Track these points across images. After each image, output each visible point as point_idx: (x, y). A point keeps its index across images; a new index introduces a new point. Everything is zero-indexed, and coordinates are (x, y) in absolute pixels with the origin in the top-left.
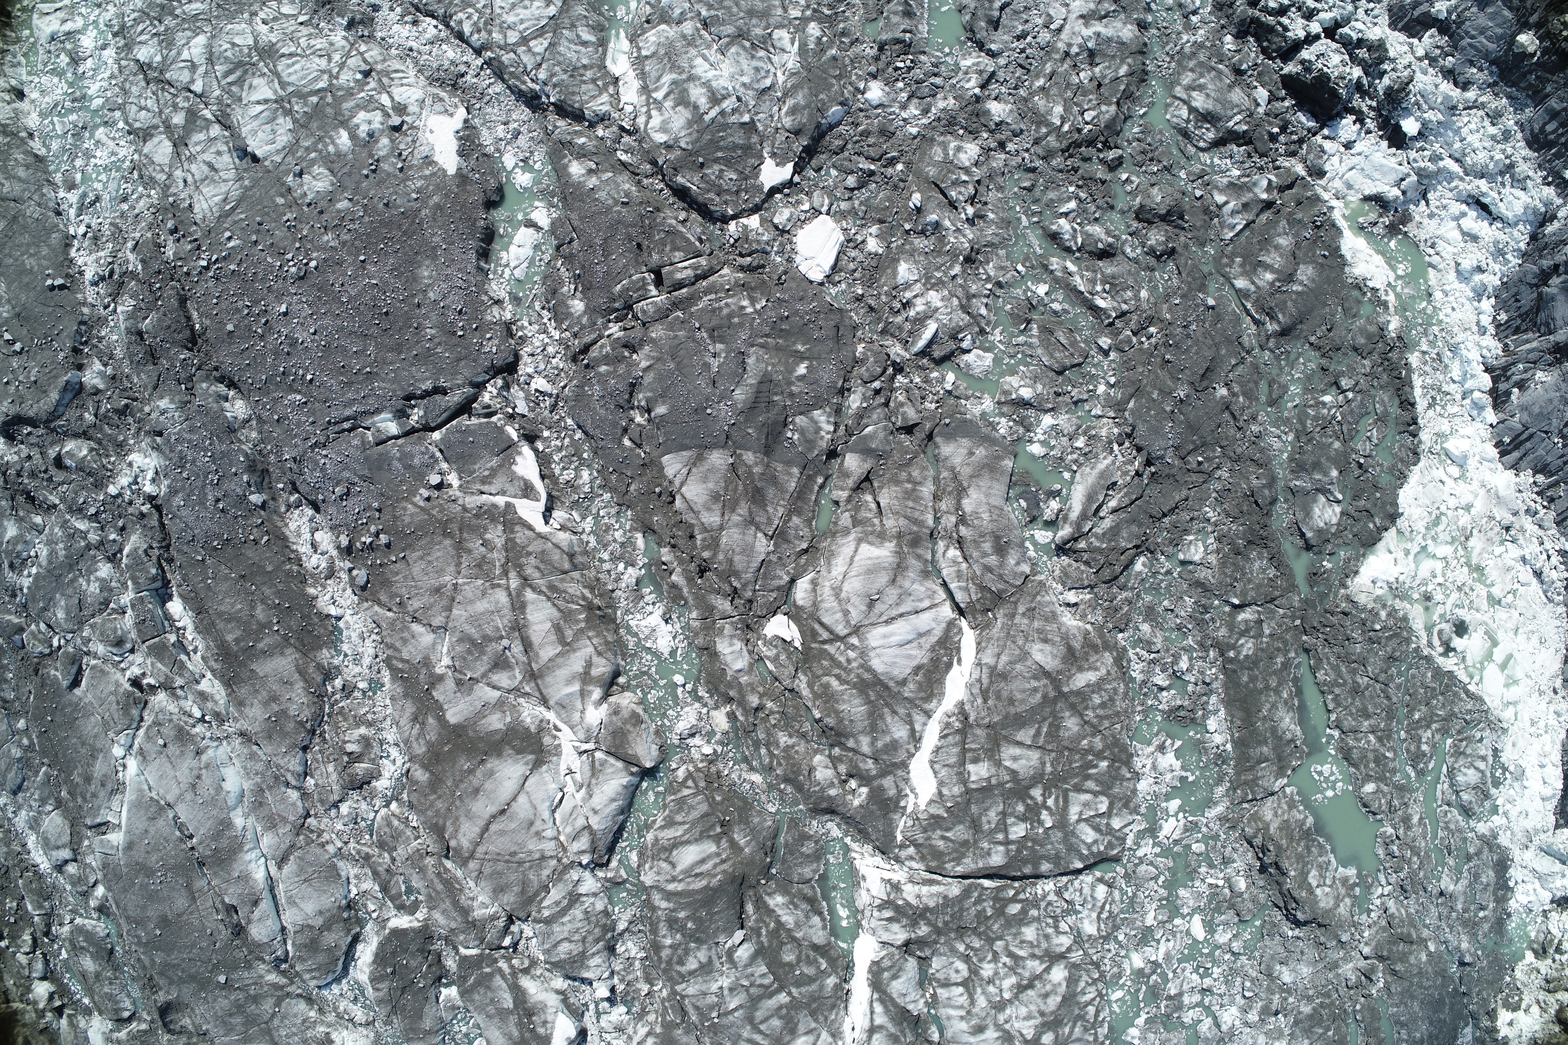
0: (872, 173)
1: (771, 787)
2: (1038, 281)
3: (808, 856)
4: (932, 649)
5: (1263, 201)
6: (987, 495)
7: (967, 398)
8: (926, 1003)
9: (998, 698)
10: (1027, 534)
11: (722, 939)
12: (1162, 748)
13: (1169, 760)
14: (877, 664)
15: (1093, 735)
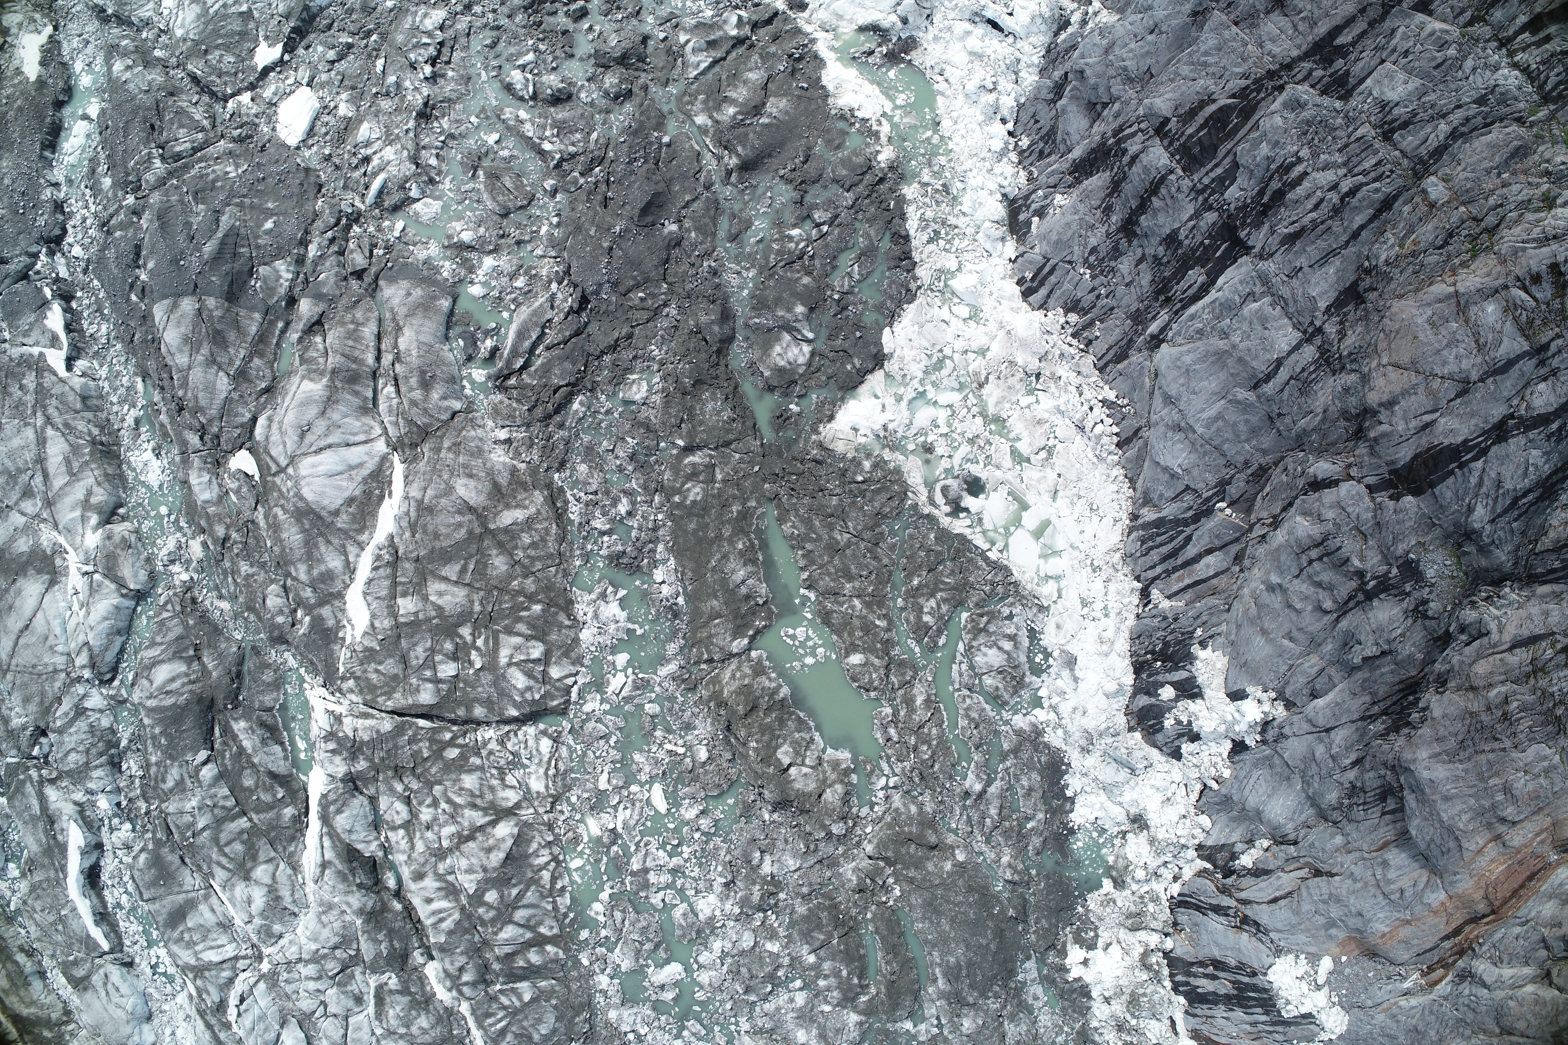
0: (350, 46)
1: (236, 616)
2: (491, 129)
3: (269, 684)
4: (365, 481)
5: (733, 38)
6: (418, 333)
7: (415, 245)
8: (382, 846)
9: (425, 532)
10: (464, 373)
11: (189, 757)
12: (603, 596)
13: (612, 610)
14: (307, 493)
15: (525, 576)
